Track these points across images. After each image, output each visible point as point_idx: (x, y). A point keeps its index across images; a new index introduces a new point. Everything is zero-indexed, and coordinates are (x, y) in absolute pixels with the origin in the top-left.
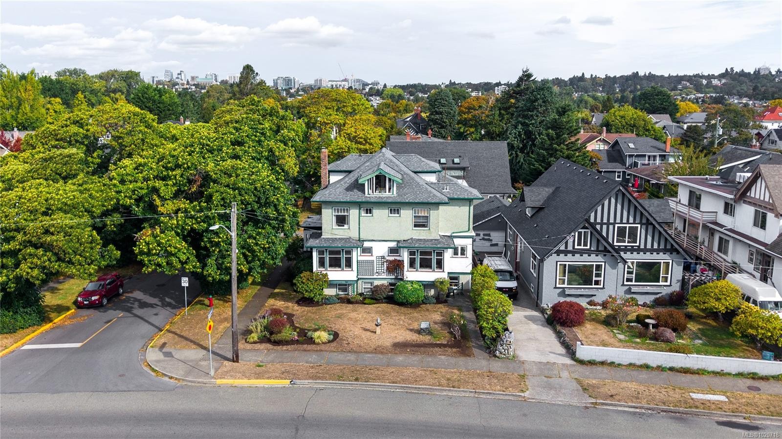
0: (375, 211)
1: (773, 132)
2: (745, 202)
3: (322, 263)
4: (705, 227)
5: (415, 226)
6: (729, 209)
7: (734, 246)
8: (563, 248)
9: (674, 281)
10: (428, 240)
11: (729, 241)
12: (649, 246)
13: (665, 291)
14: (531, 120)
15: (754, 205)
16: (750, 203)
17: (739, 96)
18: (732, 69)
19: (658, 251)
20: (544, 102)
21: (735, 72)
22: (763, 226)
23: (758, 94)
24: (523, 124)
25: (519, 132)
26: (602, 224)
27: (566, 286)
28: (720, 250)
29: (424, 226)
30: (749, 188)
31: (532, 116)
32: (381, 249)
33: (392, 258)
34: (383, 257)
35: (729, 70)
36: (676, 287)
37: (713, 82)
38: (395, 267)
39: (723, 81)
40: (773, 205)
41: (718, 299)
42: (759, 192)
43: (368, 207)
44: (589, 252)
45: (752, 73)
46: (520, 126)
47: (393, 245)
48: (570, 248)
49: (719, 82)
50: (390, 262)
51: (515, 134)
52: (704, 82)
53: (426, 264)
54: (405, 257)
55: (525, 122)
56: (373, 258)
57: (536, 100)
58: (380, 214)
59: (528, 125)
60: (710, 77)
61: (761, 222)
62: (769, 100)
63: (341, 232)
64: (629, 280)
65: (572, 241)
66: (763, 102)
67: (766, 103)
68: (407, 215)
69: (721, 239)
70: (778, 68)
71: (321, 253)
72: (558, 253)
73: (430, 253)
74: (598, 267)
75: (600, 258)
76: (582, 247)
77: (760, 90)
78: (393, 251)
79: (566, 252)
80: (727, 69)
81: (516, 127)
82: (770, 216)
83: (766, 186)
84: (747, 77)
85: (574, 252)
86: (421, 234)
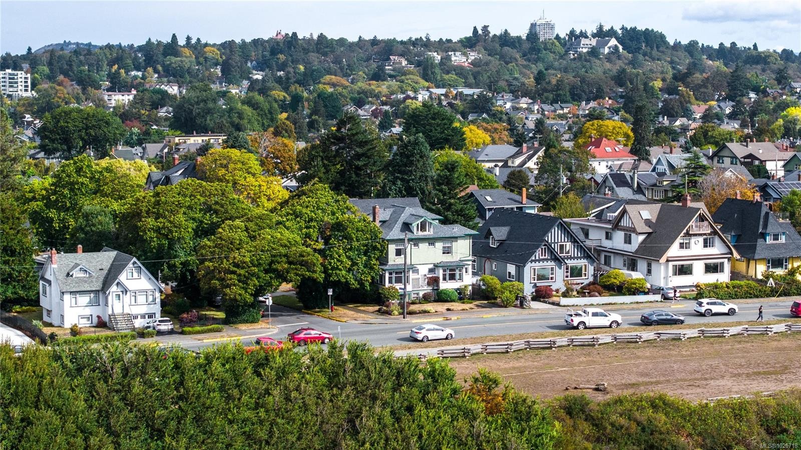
0: (420, 245)
1: (609, 176)
2: (618, 229)
3: (390, 282)
4: (595, 249)
5: (444, 253)
6: (608, 237)
7: (614, 257)
8: (534, 258)
9: (590, 276)
10: (452, 262)
11: (610, 257)
12: (576, 255)
13: (586, 282)
14: (410, 176)
15: (624, 230)
16: (621, 230)
17: (512, 92)
18: (485, 28)
19: (580, 258)
20: (421, 157)
21: (491, 35)
22: (630, 243)
23: (545, 90)
24: (402, 180)
25: (399, 188)
26: (555, 243)
27: (536, 281)
28: (605, 264)
29: (448, 253)
30: (620, 221)
31: (411, 171)
32: (424, 270)
33: (431, 276)
34: (425, 275)
35: (480, 32)
36: (591, 279)
37: (453, 58)
38: (434, 282)
39: (473, 56)
40: (634, 228)
41: (615, 278)
42: (625, 222)
43: (416, 241)
44: (547, 260)
45: (524, 38)
46: (399, 182)
47: (431, 266)
48: (537, 258)
49: (464, 59)
50: (430, 278)
51: (396, 190)
52: (437, 57)
53: (452, 277)
54: (440, 273)
55: (403, 178)
56: (419, 276)
57: (412, 155)
58: (424, 246)
59: (408, 182)
60: (445, 46)
61: (628, 240)
62: (566, 102)
63: (400, 260)
64: (567, 277)
65: (538, 254)
66: (557, 106)
67: (562, 108)
68: (439, 245)
69: (605, 256)
70: (571, 29)
71: (391, 274)
72: (531, 262)
73: (454, 270)
74: (552, 269)
75: (553, 263)
76: (543, 257)
77: (549, 82)
78: (431, 271)
79: (535, 261)
80: (475, 28)
81: (394, 184)
82: (633, 235)
83: (630, 217)
84: (515, 47)
85: (539, 261)
86: (447, 258)
